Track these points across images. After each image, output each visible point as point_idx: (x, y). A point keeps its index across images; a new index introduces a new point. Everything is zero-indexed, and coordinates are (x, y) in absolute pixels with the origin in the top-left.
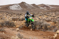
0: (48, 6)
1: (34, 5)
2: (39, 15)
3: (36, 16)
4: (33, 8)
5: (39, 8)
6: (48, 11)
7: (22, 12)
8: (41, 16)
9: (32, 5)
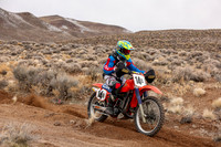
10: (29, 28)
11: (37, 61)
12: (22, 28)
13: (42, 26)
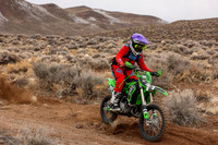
0: (103, 17)
1: (51, 7)
2: (70, 45)
3: (59, 47)
4: (47, 19)
5: (72, 21)
6: (104, 31)
7: (7, 30)
8: (76, 48)
9: (43, 6)
10: (54, 20)
11: (61, 56)
12: (47, 22)
13: (68, 19)
